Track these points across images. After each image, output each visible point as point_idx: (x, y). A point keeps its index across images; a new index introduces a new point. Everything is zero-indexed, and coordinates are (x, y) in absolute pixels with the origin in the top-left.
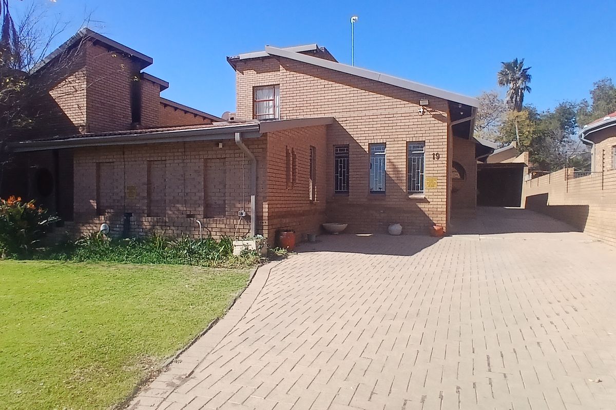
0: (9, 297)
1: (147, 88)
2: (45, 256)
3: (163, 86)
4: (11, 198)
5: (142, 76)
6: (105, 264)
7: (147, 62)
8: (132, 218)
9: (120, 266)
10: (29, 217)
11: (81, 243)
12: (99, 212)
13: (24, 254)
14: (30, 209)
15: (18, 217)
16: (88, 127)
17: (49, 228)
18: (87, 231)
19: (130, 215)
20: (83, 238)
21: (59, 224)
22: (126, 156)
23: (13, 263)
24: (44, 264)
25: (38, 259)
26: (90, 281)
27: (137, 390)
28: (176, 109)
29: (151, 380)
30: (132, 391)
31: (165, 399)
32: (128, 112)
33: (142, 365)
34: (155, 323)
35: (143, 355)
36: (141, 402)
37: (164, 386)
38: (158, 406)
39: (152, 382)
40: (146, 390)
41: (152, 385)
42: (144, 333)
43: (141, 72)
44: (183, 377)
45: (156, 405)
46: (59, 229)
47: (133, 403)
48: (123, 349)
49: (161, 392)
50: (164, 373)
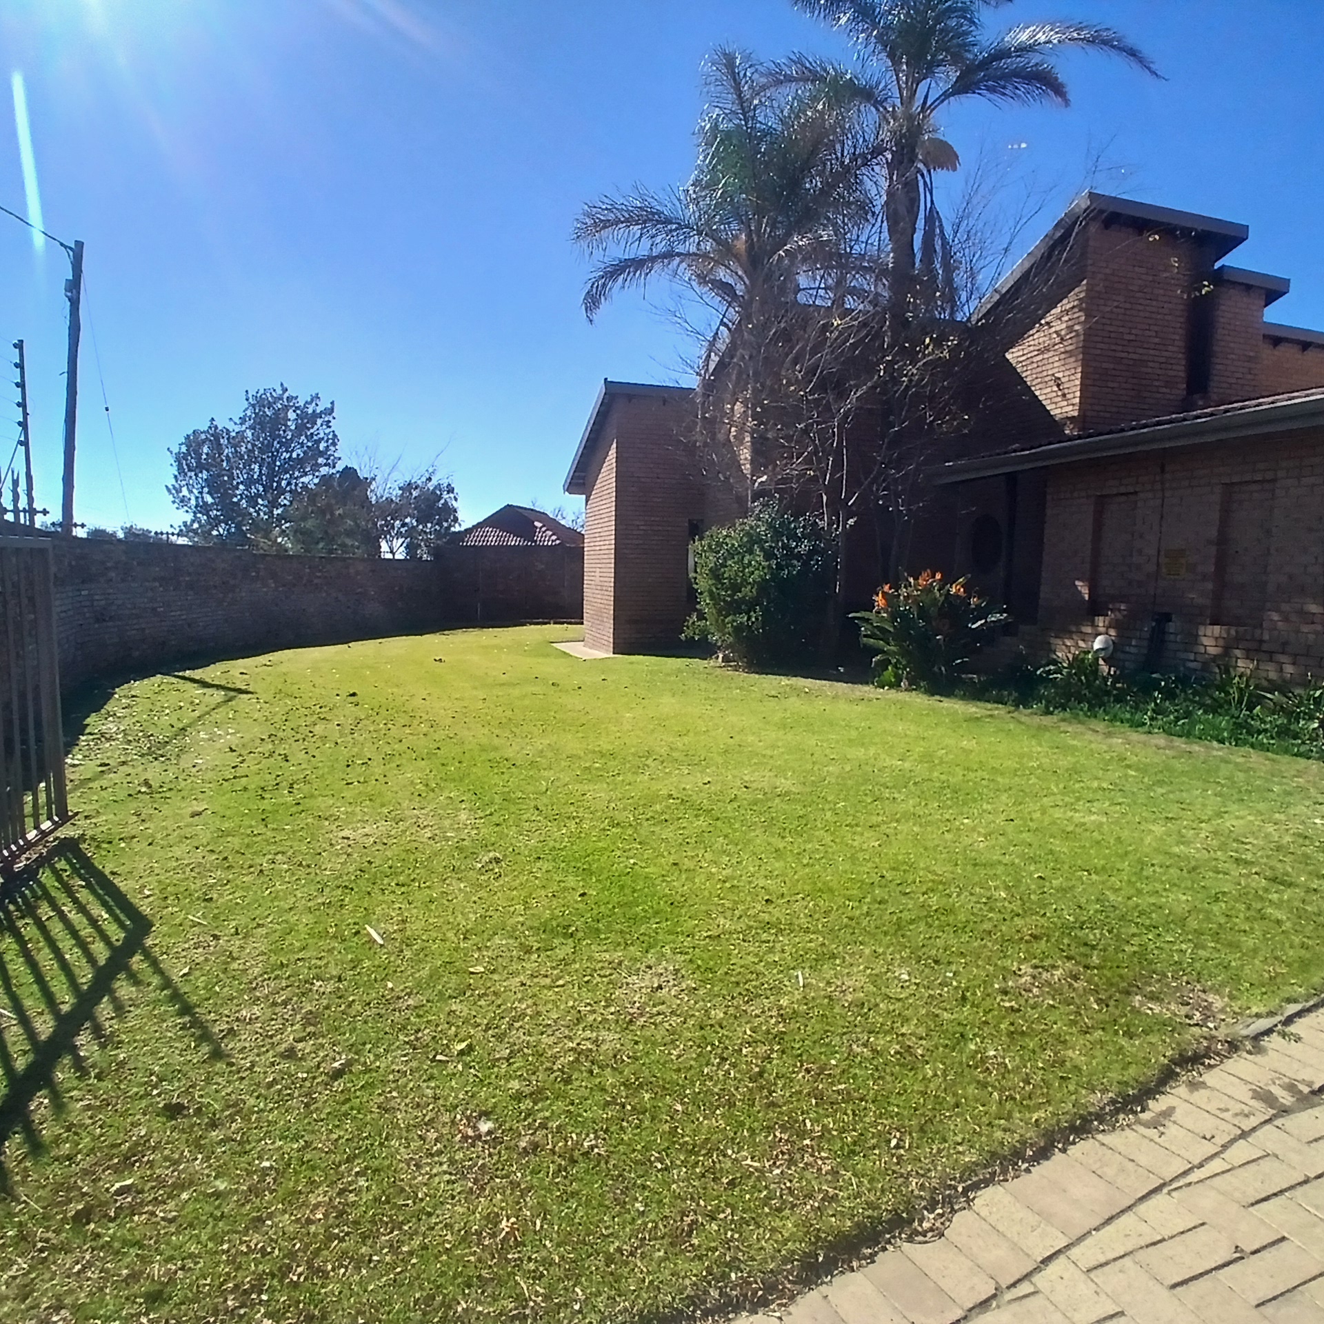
0: (907, 765)
1: (1231, 307)
2: (977, 694)
3: (1273, 291)
5: (1221, 279)
6: (1100, 726)
7: (1231, 237)
8: (1172, 627)
9: (1135, 736)
10: (954, 611)
11: (1049, 672)
12: (1095, 608)
13: (941, 686)
14: (956, 596)
15: (933, 611)
16: (1082, 419)
17: (989, 633)
18: (1065, 651)
19: (1167, 618)
20: (1055, 662)
21: (1005, 629)
22: (1168, 476)
23: (919, 700)
24: (973, 709)
25: (963, 698)
26: (1065, 762)
27: (1167, 1077)
28: (1305, 346)
29: (1207, 1061)
30: (1153, 1073)
31: (1244, 1135)
32: (1179, 370)
33: (1184, 1010)
34: (1223, 905)
35: (1188, 983)
36: (1177, 1116)
37: (1244, 1093)
38: (1225, 1147)
39: (1210, 1067)
40: (1194, 1086)
41: (1210, 1078)
42: (1193, 924)
43: (1217, 265)
44: (1301, 1087)
45: (1221, 1140)
46: (1008, 639)
47: (1157, 1105)
48: (1135, 949)
49: (1238, 1107)
50: (1245, 1054)
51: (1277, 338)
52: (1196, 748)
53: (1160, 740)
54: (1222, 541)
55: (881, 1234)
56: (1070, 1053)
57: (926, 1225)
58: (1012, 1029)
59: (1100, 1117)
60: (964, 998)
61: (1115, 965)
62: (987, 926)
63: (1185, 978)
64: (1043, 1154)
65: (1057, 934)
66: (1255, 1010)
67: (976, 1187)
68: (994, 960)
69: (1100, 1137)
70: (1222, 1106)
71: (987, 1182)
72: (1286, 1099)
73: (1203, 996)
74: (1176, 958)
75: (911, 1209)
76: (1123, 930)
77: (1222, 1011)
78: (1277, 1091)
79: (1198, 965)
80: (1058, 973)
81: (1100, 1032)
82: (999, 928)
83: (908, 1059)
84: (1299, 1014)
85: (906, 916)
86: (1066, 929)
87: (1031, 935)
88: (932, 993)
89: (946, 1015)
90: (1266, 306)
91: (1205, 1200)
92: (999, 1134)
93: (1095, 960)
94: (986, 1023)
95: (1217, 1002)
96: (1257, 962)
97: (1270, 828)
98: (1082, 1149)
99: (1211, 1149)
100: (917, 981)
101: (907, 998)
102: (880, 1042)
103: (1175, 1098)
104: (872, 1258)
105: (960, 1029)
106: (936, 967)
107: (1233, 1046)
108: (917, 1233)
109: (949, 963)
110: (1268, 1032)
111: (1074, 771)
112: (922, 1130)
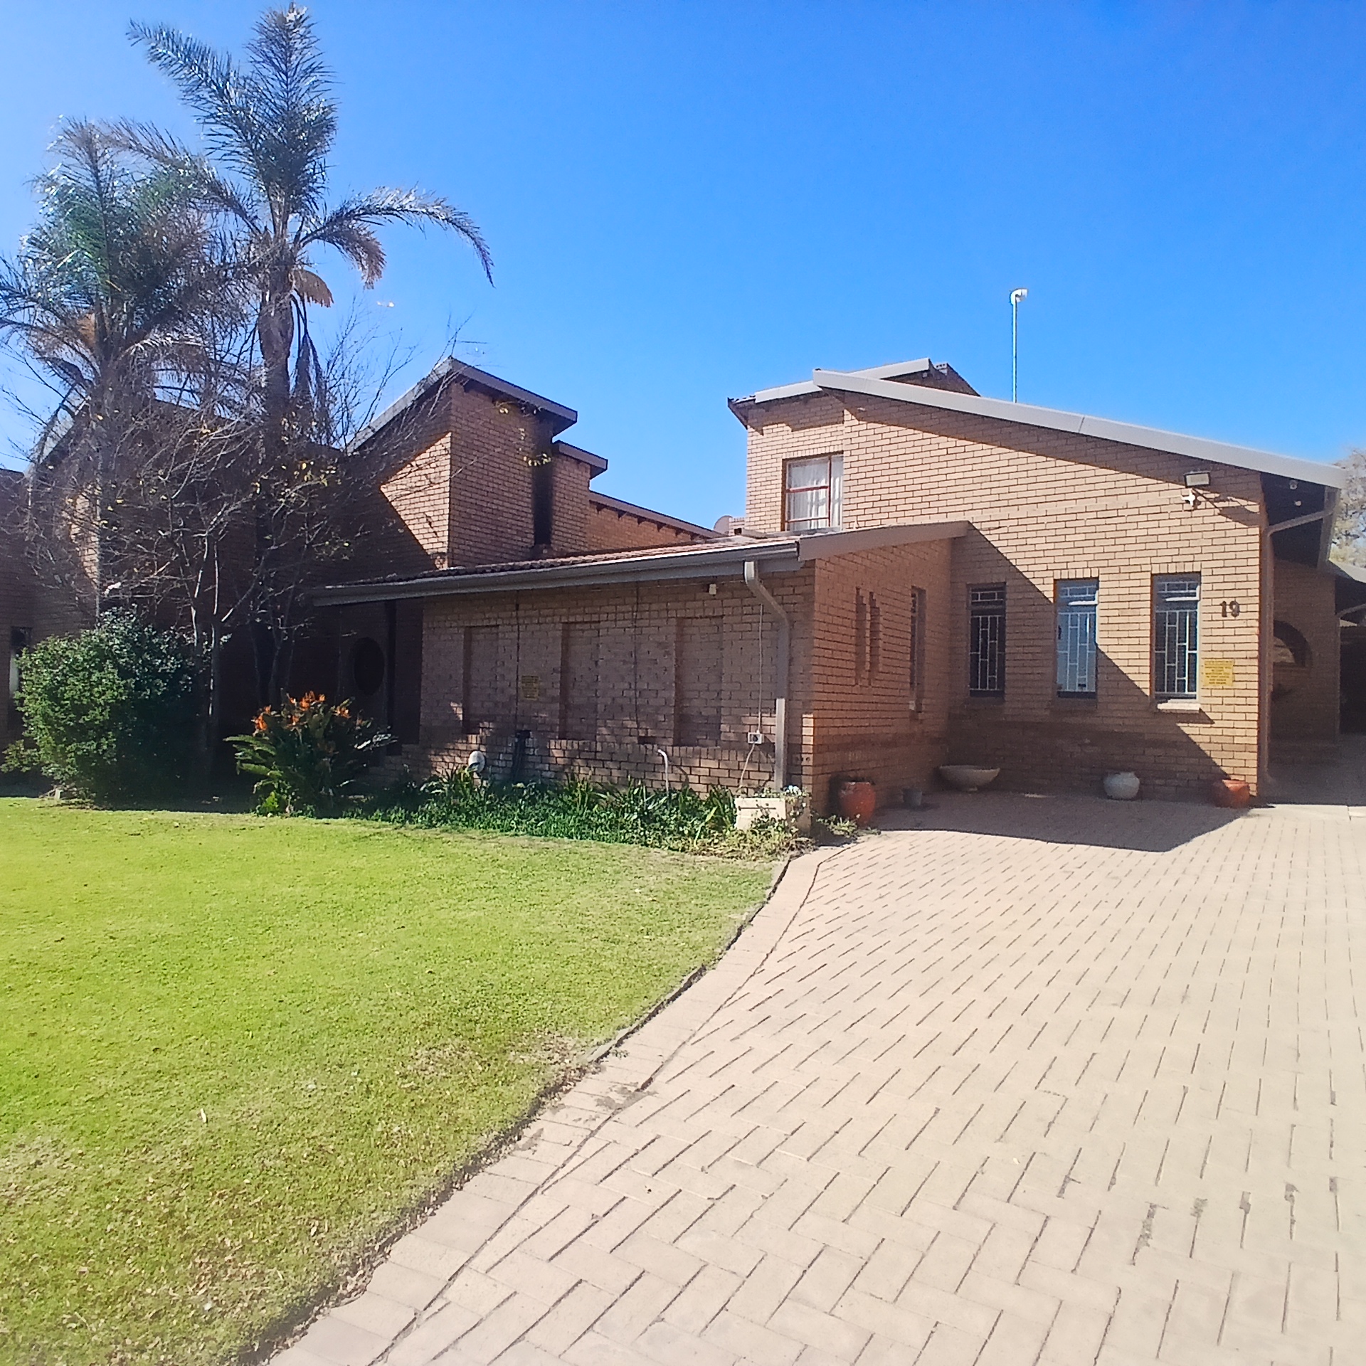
0: (298, 890)
1: (565, 474)
2: (367, 812)
3: (597, 467)
4: (308, 697)
5: (557, 450)
6: (475, 833)
7: (564, 419)
8: (530, 742)
9: (504, 839)
10: (340, 734)
11: (432, 788)
12: (468, 727)
13: (327, 808)
14: (342, 717)
15: (319, 733)
16: (451, 556)
17: (373, 755)
18: (443, 767)
19: (526, 734)
20: (436, 778)
21: (391, 749)
22: (521, 613)
23: (306, 825)
24: (362, 827)
25: (352, 816)
26: (447, 869)
27: (537, 1106)
28: (621, 513)
29: (564, 1088)
30: (526, 1107)
31: (593, 1133)
32: (528, 524)
33: (547, 1054)
34: (573, 966)
35: (549, 1032)
36: (545, 1134)
37: (591, 1104)
38: (580, 1146)
39: (567, 1091)
40: (555, 1109)
41: (567, 1099)
42: (551, 986)
43: (554, 439)
44: (629, 1088)
45: (575, 1144)
46: (393, 759)
47: (528, 1133)
48: (510, 1015)
49: (586, 1116)
50: (590, 1075)
51: (601, 504)
52: (551, 844)
53: (523, 840)
54: (565, 670)
55: (311, 1308)
56: (461, 1110)
57: (350, 1288)
58: (413, 1104)
59: (487, 1154)
60: (368, 1091)
61: (493, 1032)
62: (386, 1023)
63: (547, 1030)
64: (444, 1196)
65: (446, 1018)
66: (596, 1040)
67: (391, 1241)
68: (394, 1051)
69: (488, 1169)
70: (577, 1118)
71: (399, 1236)
72: (619, 1099)
73: (560, 1040)
74: (540, 1016)
75: (334, 1278)
76: (499, 1002)
77: (574, 1047)
78: (613, 1096)
79: (556, 1017)
80: (448, 1049)
81: (484, 1087)
82: (396, 1023)
83: (320, 1156)
84: (626, 1037)
85: (308, 1032)
86: (454, 1011)
87: (424, 1023)
88: (338, 1094)
89: (353, 1110)
90: (591, 478)
91: (567, 1190)
92: (406, 1192)
93: (479, 1032)
94: (389, 1106)
95: (570, 1042)
96: (597, 1004)
97: (605, 901)
98: (476, 1184)
99: (570, 1150)
100: (324, 1087)
101: (315, 1105)
102: (293, 1149)
103: (545, 1122)
104: (304, 1332)
105: (367, 1118)
106: (341, 1070)
107: (582, 1071)
108: (342, 1297)
109: (353, 1064)
110: (607, 1053)
111: (456, 876)
112: (339, 1211)
